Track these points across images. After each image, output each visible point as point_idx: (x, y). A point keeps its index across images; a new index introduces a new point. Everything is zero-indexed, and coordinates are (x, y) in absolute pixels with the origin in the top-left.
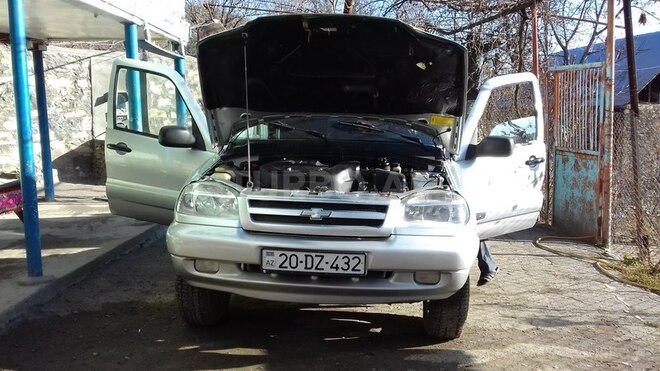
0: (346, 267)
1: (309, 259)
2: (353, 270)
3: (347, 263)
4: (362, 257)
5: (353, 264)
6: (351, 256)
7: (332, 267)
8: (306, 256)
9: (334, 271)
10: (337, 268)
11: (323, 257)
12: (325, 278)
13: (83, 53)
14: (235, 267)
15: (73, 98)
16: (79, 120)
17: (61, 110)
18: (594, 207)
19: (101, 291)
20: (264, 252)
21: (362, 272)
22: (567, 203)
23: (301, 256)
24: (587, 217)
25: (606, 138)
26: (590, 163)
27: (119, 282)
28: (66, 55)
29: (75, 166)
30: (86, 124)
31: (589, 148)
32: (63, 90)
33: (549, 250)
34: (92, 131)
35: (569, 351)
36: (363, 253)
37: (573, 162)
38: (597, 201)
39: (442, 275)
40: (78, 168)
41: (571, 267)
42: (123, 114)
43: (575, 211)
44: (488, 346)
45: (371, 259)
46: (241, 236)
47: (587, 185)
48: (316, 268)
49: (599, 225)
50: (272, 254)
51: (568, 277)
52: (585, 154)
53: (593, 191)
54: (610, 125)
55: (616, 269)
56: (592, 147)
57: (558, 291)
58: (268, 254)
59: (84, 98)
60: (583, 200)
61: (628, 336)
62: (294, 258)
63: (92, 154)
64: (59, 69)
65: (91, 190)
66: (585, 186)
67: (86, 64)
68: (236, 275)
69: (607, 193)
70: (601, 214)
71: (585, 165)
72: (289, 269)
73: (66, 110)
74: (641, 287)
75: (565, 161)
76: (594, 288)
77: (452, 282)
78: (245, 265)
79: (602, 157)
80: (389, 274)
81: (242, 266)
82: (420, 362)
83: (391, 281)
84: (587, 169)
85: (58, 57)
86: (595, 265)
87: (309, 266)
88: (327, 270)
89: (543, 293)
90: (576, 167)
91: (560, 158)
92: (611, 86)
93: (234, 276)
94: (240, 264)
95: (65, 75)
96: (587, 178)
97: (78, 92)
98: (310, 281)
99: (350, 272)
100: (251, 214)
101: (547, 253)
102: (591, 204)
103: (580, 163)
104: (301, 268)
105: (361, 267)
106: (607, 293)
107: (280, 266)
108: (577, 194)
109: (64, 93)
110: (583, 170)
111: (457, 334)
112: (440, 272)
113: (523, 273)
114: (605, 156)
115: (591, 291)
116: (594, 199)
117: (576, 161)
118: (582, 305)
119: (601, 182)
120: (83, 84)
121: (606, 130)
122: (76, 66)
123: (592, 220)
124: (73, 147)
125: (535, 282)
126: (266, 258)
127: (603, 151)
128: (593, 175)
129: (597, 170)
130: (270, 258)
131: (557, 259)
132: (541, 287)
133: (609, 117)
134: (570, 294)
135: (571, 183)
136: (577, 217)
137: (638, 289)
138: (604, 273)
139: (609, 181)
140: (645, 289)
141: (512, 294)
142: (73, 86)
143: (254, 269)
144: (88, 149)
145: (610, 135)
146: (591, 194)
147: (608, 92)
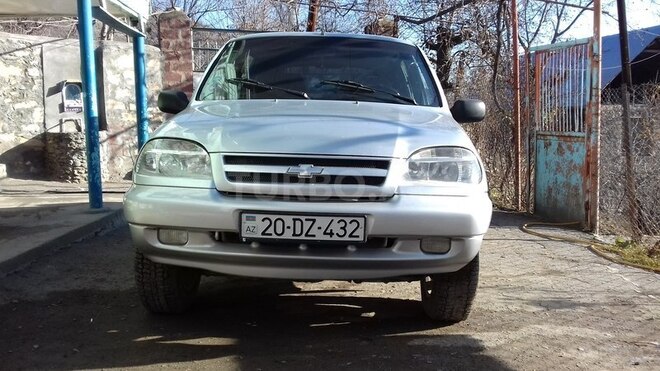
0: (342, 232)
1: (298, 223)
2: (351, 236)
3: (343, 228)
4: (361, 221)
5: (350, 228)
6: (348, 220)
7: (325, 233)
8: (294, 220)
9: (327, 238)
10: (331, 234)
11: (314, 221)
12: (315, 246)
13: (33, 39)
14: (206, 237)
15: (24, 88)
16: (30, 111)
17: (9, 100)
18: (581, 191)
19: (48, 280)
20: (244, 216)
21: (361, 239)
22: (550, 190)
23: (289, 220)
24: (573, 202)
25: (594, 117)
26: (575, 146)
27: (69, 271)
28: (15, 41)
29: (25, 161)
30: (38, 116)
31: (573, 129)
32: (12, 78)
33: (539, 235)
34: (44, 124)
35: (590, 332)
36: (362, 215)
37: (557, 146)
38: (584, 185)
39: (453, 243)
40: (28, 163)
41: (567, 250)
42: (77, 105)
43: (559, 197)
44: (499, 328)
45: (371, 222)
46: (214, 198)
47: (572, 168)
48: (307, 235)
49: (587, 209)
50: (254, 219)
51: (565, 259)
52: (570, 137)
53: (579, 175)
54: (598, 103)
55: (611, 251)
56: (577, 129)
57: (558, 273)
58: (248, 219)
59: (35, 88)
60: (567, 185)
61: (649, 315)
62: (279, 223)
63: (44, 148)
64: (7, 56)
65: (43, 185)
66: (570, 170)
67: (37, 51)
68: (208, 246)
69: (595, 175)
70: (588, 197)
71: (569, 148)
72: (274, 236)
73: (15, 100)
74: (644, 269)
75: (547, 146)
76: (596, 269)
77: (465, 250)
78: (220, 233)
79: (589, 138)
80: (392, 241)
81: (217, 234)
82: (426, 346)
83: (395, 249)
84: (572, 152)
85: (6, 44)
86: (590, 248)
87: (298, 232)
88: (320, 236)
89: (544, 275)
90: (560, 151)
91: (541, 143)
92: (598, 62)
93: (206, 248)
94: (214, 233)
95: (14, 63)
96: (572, 161)
97: (28, 81)
98: (298, 252)
99: (346, 238)
100: (227, 173)
101: (537, 238)
102: (576, 189)
103: (564, 147)
104: (288, 235)
105: (360, 232)
106: (611, 274)
107: (263, 233)
108: (561, 178)
109: (13, 83)
110: (568, 153)
111: (464, 316)
112: (450, 239)
113: (517, 257)
114: (592, 137)
115: (593, 272)
116: (581, 182)
117: (560, 145)
118: (588, 286)
119: (588, 164)
120: (34, 72)
121: (593, 109)
122: (26, 53)
123: (578, 205)
124: (23, 141)
125: (533, 264)
126: (246, 224)
127: (590, 131)
128: (579, 157)
129: (583, 151)
130: (250, 224)
131: (549, 243)
132: (539, 270)
133: (597, 95)
134: (573, 275)
135: (554, 168)
136: (561, 204)
137: (641, 270)
138: (601, 256)
139: (596, 163)
140: (649, 270)
141: (511, 276)
142: (23, 75)
143: (230, 238)
144: (40, 143)
145: (597, 114)
146: (576, 178)
147: (595, 69)
